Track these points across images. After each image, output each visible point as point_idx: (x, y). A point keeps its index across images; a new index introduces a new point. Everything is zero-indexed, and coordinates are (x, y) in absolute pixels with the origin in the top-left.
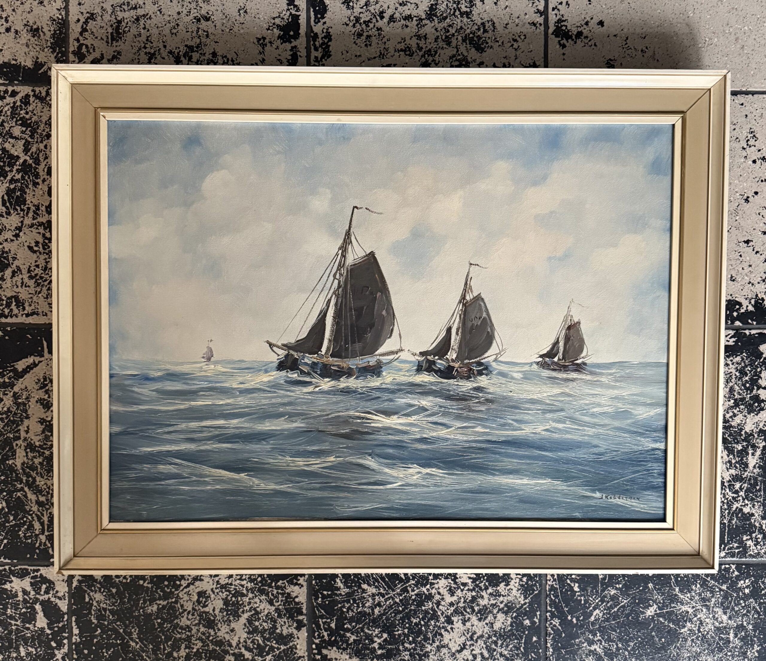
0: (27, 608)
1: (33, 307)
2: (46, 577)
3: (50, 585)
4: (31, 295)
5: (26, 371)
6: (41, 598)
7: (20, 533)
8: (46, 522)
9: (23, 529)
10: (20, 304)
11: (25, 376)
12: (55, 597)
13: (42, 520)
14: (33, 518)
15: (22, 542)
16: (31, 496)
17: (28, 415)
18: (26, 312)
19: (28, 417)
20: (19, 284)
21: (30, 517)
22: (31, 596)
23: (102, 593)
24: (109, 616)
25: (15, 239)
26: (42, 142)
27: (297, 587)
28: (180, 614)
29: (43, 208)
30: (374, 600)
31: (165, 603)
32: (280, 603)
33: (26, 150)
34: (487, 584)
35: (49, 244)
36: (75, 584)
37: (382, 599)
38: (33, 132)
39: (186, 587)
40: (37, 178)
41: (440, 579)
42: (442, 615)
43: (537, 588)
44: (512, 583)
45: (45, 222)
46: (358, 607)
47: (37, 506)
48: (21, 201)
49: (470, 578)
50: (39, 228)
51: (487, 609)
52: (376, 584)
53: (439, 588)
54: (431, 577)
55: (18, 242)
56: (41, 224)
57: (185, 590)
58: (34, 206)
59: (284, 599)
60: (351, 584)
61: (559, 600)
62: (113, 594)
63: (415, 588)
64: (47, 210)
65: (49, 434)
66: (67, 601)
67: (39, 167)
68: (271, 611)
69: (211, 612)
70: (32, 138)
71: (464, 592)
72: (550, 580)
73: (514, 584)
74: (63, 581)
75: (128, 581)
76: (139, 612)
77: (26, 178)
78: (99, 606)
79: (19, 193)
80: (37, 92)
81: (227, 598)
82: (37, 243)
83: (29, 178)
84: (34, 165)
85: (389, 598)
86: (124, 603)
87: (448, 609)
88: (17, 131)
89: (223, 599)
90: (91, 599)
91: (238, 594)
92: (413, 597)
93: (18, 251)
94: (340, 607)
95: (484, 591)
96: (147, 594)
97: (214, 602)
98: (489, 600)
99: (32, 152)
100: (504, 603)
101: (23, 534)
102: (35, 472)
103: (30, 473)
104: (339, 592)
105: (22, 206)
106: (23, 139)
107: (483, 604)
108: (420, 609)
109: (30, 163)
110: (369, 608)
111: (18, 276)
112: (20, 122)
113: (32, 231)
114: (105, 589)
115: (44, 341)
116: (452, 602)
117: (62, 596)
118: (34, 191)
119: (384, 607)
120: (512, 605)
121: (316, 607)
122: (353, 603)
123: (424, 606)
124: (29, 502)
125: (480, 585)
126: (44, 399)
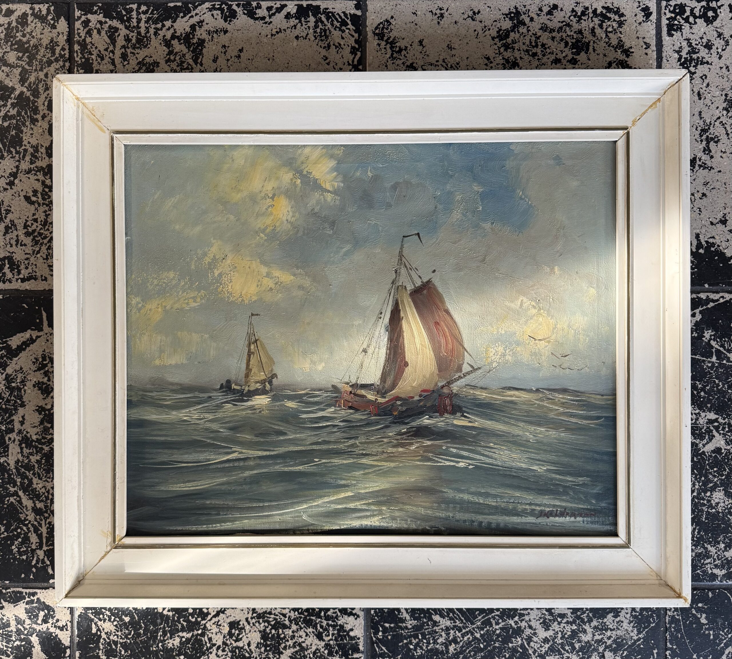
0: (21, 640)
1: (30, 270)
2: (44, 602)
3: (49, 612)
4: (28, 256)
5: (21, 348)
6: (38, 628)
7: (13, 547)
8: (45, 535)
9: (16, 543)
10: (14, 266)
11: (21, 355)
12: (55, 627)
13: (39, 532)
14: (28, 529)
15: (15, 559)
16: (27, 502)
17: (23, 402)
18: (21, 276)
19: (23, 405)
20: (13, 242)
21: (25, 528)
22: (25, 625)
23: (113, 622)
24: (120, 651)
25: (9, 187)
26: (41, 70)
27: (352, 618)
28: (208, 649)
29: (43, 150)
30: (448, 634)
31: (189, 635)
32: (331, 637)
33: (23, 80)
34: (591, 615)
35: (49, 193)
36: (80, 610)
37: (459, 634)
38: (32, 57)
39: (215, 616)
40: (36, 114)
42: (534, 654)
43: (653, 619)
44: (622, 614)
45: (44, 166)
46: (428, 643)
47: (33, 514)
48: (17, 141)
50: (38, 173)
51: (591, 646)
52: (451, 615)
53: (530, 620)
55: (13, 191)
56: (40, 169)
57: (214, 620)
58: (32, 147)
59: (336, 632)
60: (420, 614)
61: (682, 634)
62: (125, 623)
63: (500, 621)
64: (47, 152)
65: (49, 425)
66: (69, 633)
67: (39, 100)
68: (320, 647)
69: (246, 647)
70: (29, 66)
71: (562, 625)
72: (670, 610)
73: (625, 616)
74: (65, 607)
76: (158, 646)
77: (23, 114)
78: (109, 638)
79: (14, 131)
80: (37, 9)
81: (265, 630)
82: (35, 192)
83: (26, 113)
84: (32, 98)
85: (467, 633)
86: (139, 635)
87: (541, 647)
88: (12, 57)
89: (260, 632)
90: (99, 630)
91: (278, 625)
92: (498, 632)
93: (13, 202)
94: (406, 643)
95: (587, 624)
96: (168, 624)
97: (249, 635)
98: (594, 635)
99: (30, 83)
100: (612, 639)
101: (17, 549)
102: (31, 472)
103: (25, 473)
104: (404, 625)
105: (18, 147)
106: (19, 67)
107: (586, 640)
108: (506, 647)
109: (27, 95)
110: (442, 644)
111: (12, 232)
112: (16, 46)
113: (29, 178)
114: (115, 617)
115: (43, 312)
116: (546, 637)
117: (63, 626)
118: (32, 129)
119: (461, 644)
120: (622, 641)
121: (376, 643)
122: (422, 638)
123: (512, 643)
124: (24, 510)
125: (582, 616)
126: (42, 382)
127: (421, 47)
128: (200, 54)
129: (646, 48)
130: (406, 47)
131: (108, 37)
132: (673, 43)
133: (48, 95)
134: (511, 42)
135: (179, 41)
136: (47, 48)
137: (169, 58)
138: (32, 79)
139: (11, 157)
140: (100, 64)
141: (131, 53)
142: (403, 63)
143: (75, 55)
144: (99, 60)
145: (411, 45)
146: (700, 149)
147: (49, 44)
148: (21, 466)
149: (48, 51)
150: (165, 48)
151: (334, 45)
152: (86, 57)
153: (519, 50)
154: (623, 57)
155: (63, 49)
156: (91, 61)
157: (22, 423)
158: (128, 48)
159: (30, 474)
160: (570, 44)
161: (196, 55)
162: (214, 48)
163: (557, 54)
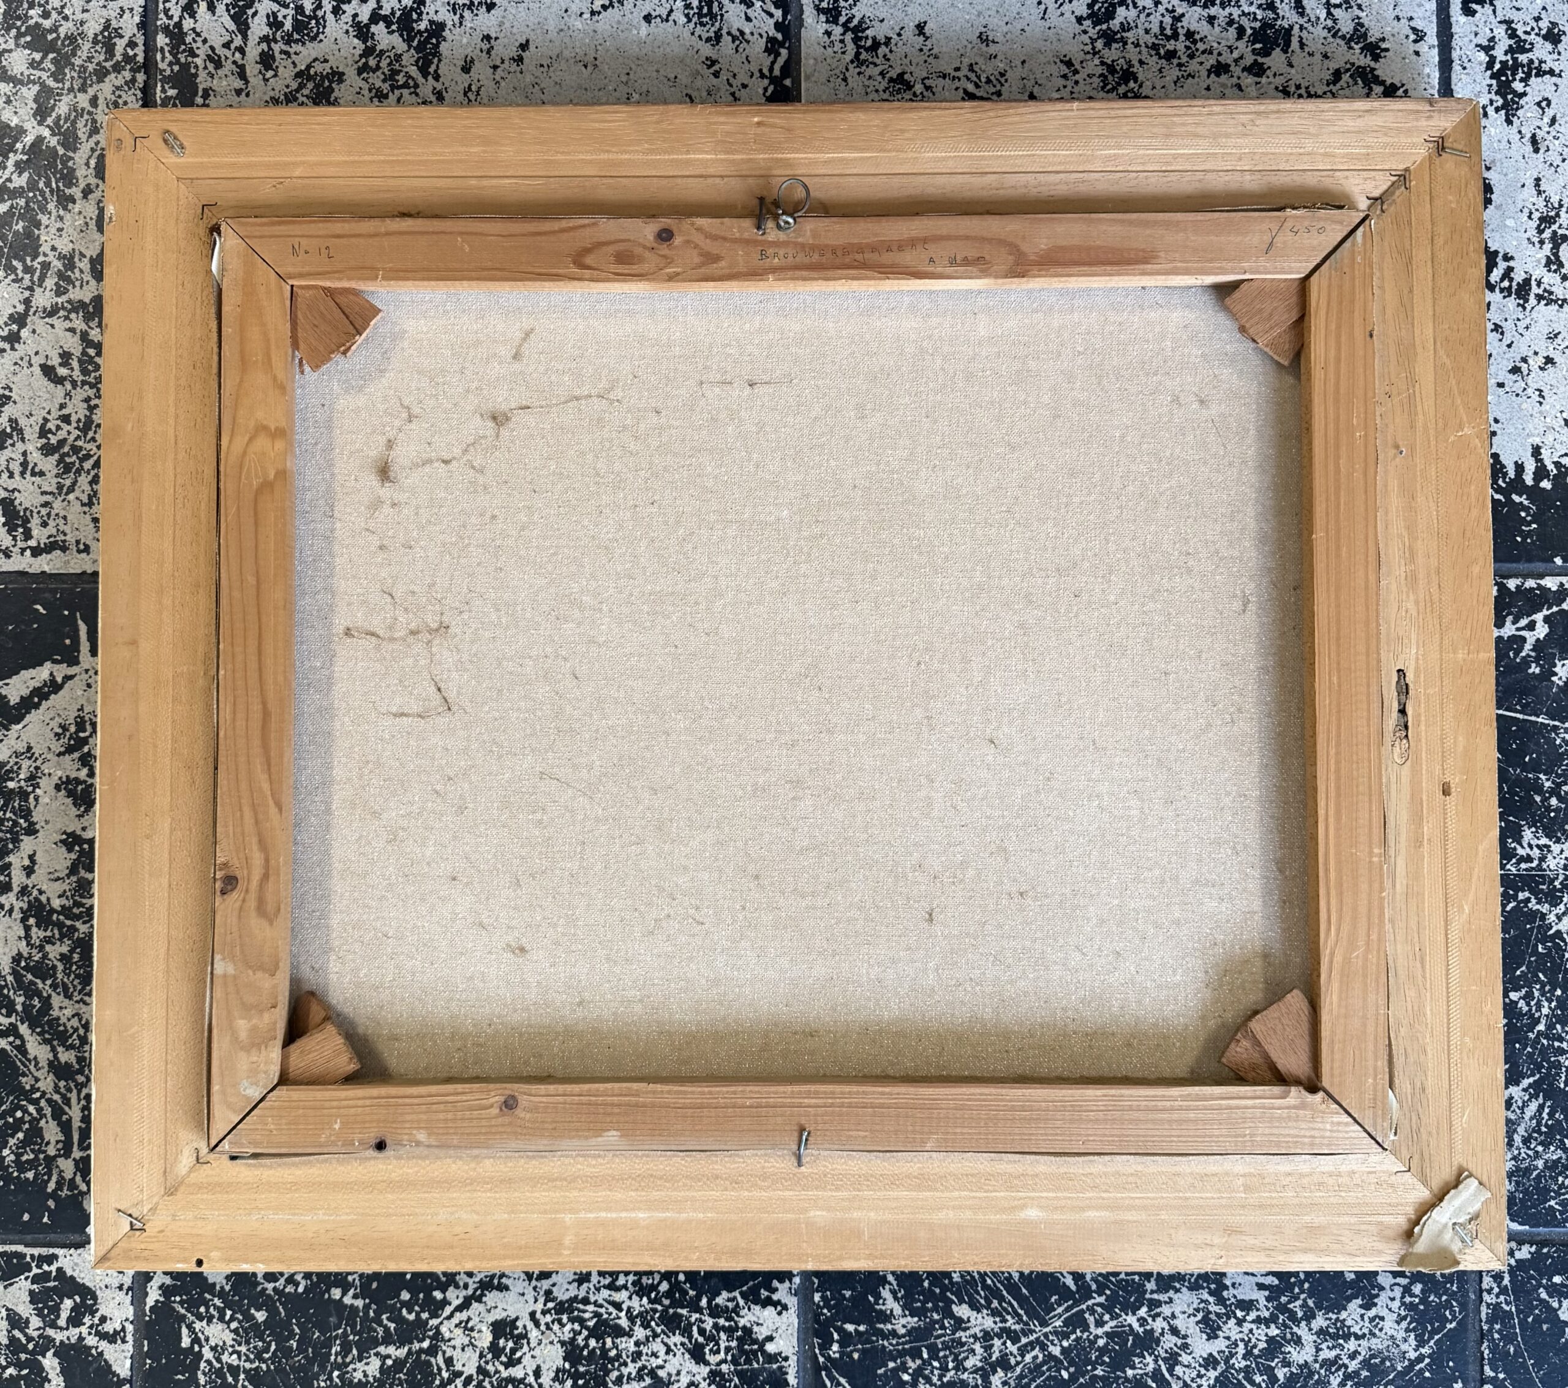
0: (19, 1365)
1: (51, 529)
2: (72, 1277)
3: (83, 1300)
4: (49, 498)
5: (28, 704)
6: (58, 1336)
7: (6, 1152)
8: (76, 1124)
9: (12, 1142)
10: (17, 520)
11: (28, 718)
12: (98, 1333)
13: (64, 1118)
14: (40, 1110)
15: (8, 1179)
16: (36, 1048)
17: (33, 824)
18: (32, 543)
19: (32, 831)
20: (16, 468)
21: (31, 1109)
22: (29, 1331)
23: (228, 1323)
25: (7, 346)
26: (83, 89)
27: (770, 1311)
29: (85, 265)
30: (988, 1348)
31: (402, 1352)
32: (722, 1355)
33: (41, 113)
34: (1310, 1303)
35: (97, 359)
36: (154, 1295)
37: (1012, 1348)
38: (62, 63)
39: (460, 1309)
40: (69, 185)
41: (1177, 1291)
43: (1453, 1313)
44: (1382, 1300)
45: (87, 301)
46: (944, 1369)
47: (51, 1077)
48: (28, 245)
49: (1261, 1287)
50: (73, 316)
51: (1311, 1373)
52: (995, 1304)
53: (1173, 1316)
54: (1151, 1286)
55: (17, 355)
56: (78, 306)
57: (459, 1317)
58: (61, 257)
59: (734, 1344)
60: (924, 1303)
61: (1517, 1347)
62: (257, 1325)
63: (1107, 1317)
64: (93, 270)
65: (87, 876)
66: (129, 1347)
67: (77, 156)
68: (698, 1378)
69: (531, 1379)
70: (57, 80)
71: (1247, 1326)
72: (1489, 1291)
73: (1389, 1305)
74: (120, 1288)
75: (301, 1289)
76: (330, 1378)
77: (41, 185)
78: (219, 1360)
79: (21, 224)
81: (573, 1339)
83: (48, 184)
84: (61, 151)
85: (1031, 1345)
86: (287, 1352)
87: (1200, 1376)
88: (18, 61)
89: (563, 1343)
90: (196, 1340)
91: (604, 1329)
92: (1101, 1342)
93: (15, 379)
94: (893, 1370)
95: (1303, 1323)
96: (353, 1327)
97: (537, 1352)
98: (1318, 1350)
99: (59, 117)
100: (1360, 1358)
101: (12, 1157)
102: (49, 982)
103: (35, 984)
104: (889, 1327)
105: (28, 259)
106: (34, 83)
107: (1301, 1362)
108: (1119, 1377)
109: (51, 145)
110: (975, 1372)
111: (13, 445)
112: (28, 38)
113: (52, 326)
114: (234, 1312)
115: (80, 622)
116: (1211, 1355)
117: (116, 1333)
118: (61, 218)
119: (1018, 1370)
120: (1383, 1362)
121: (826, 1368)
122: (931, 1358)
123: (1133, 1367)
124: (32, 1067)
125: (1291, 1306)
126: (76, 779)
127: (922, 38)
128: (434, 55)
129: (1415, 41)
130: (888, 40)
131: (232, 17)
132: (1474, 29)
133: (97, 143)
134: (1117, 28)
135: (387, 27)
136: (95, 42)
137: (366, 64)
138: (63, 108)
139: (13, 281)
140: (212, 77)
141: (282, 52)
142: (882, 74)
143: (159, 56)
144: (211, 67)
145: (899, 35)
146: (1539, 261)
147: (102, 32)
148: (27, 968)
149: (98, 48)
150: (356, 41)
151: (729, 33)
152: (183, 60)
153: (1137, 45)
154: (1365, 61)
155: (132, 44)
156: (193, 71)
157: (29, 871)
158: (276, 42)
159: (44, 987)
160: (1249, 32)
161: (425, 58)
162: (465, 41)
163: (1220, 54)
